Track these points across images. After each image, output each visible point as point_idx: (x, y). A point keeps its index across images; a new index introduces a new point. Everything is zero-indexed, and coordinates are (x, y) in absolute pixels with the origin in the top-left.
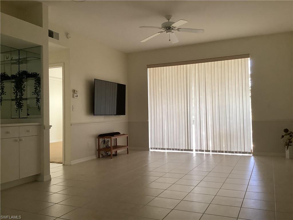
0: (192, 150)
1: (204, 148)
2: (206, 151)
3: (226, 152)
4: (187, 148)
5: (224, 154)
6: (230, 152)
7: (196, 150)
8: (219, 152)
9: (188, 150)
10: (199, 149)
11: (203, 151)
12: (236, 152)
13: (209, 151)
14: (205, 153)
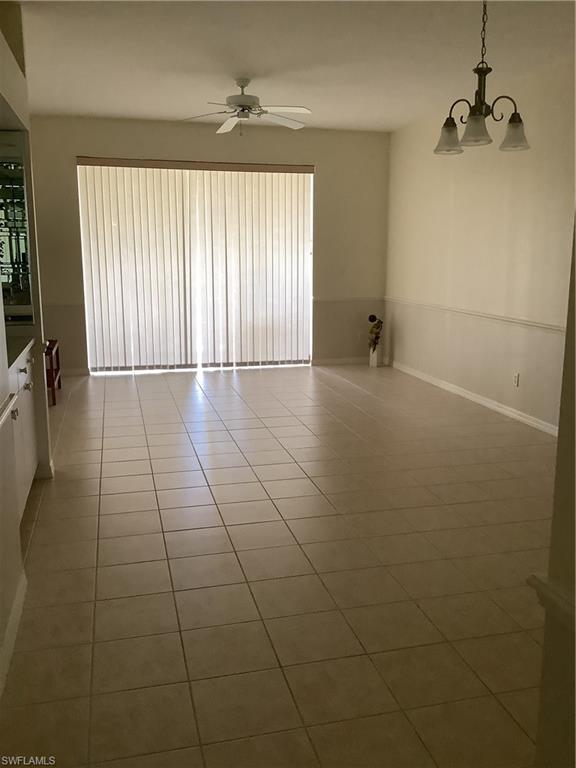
0: (195, 366)
1: (221, 359)
2: (225, 365)
3: (264, 363)
4: (183, 363)
5: (260, 367)
6: (271, 363)
7: (204, 365)
8: (252, 364)
9: (186, 366)
10: (211, 361)
11: (218, 365)
12: (283, 363)
13: (231, 365)
14: (222, 368)
